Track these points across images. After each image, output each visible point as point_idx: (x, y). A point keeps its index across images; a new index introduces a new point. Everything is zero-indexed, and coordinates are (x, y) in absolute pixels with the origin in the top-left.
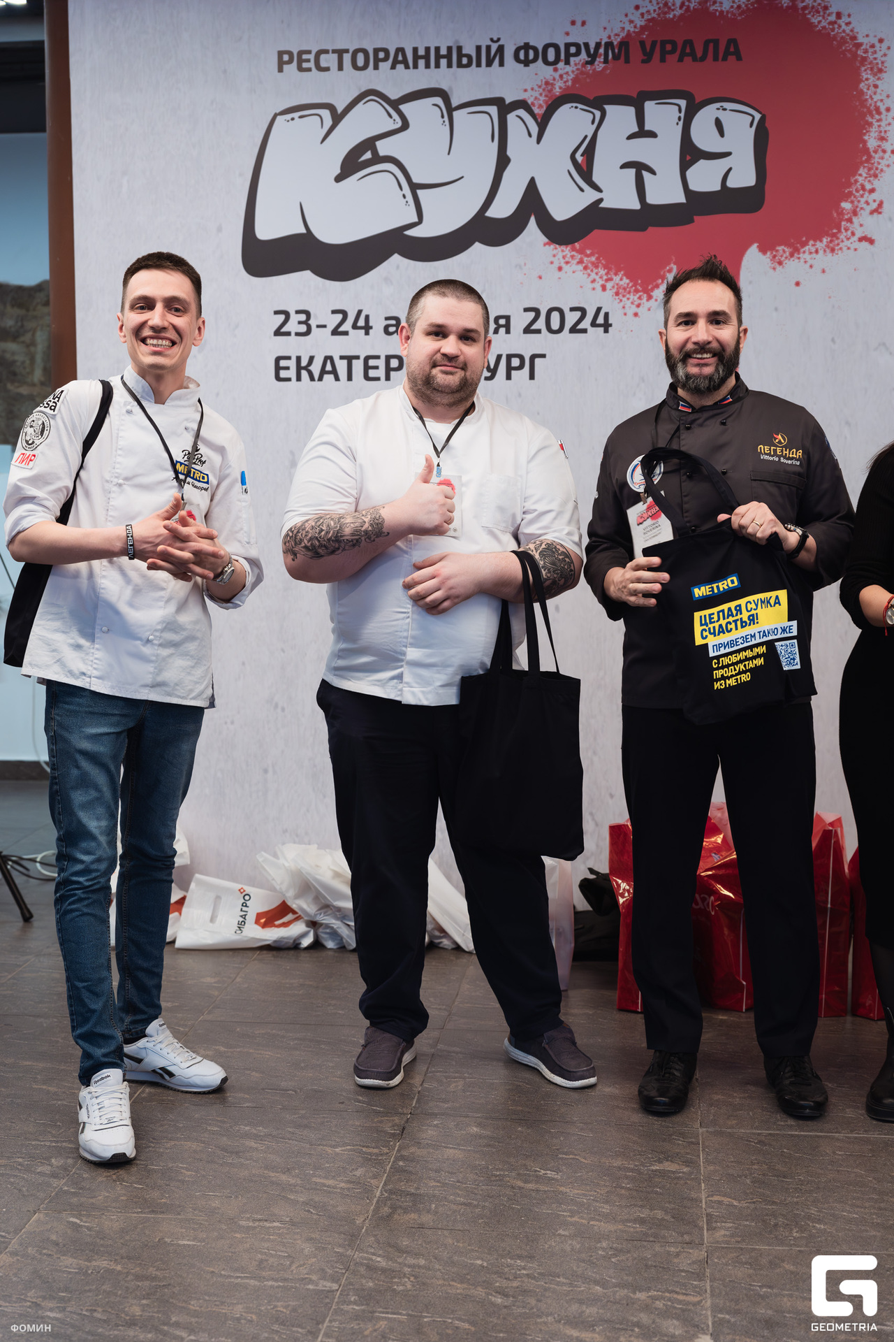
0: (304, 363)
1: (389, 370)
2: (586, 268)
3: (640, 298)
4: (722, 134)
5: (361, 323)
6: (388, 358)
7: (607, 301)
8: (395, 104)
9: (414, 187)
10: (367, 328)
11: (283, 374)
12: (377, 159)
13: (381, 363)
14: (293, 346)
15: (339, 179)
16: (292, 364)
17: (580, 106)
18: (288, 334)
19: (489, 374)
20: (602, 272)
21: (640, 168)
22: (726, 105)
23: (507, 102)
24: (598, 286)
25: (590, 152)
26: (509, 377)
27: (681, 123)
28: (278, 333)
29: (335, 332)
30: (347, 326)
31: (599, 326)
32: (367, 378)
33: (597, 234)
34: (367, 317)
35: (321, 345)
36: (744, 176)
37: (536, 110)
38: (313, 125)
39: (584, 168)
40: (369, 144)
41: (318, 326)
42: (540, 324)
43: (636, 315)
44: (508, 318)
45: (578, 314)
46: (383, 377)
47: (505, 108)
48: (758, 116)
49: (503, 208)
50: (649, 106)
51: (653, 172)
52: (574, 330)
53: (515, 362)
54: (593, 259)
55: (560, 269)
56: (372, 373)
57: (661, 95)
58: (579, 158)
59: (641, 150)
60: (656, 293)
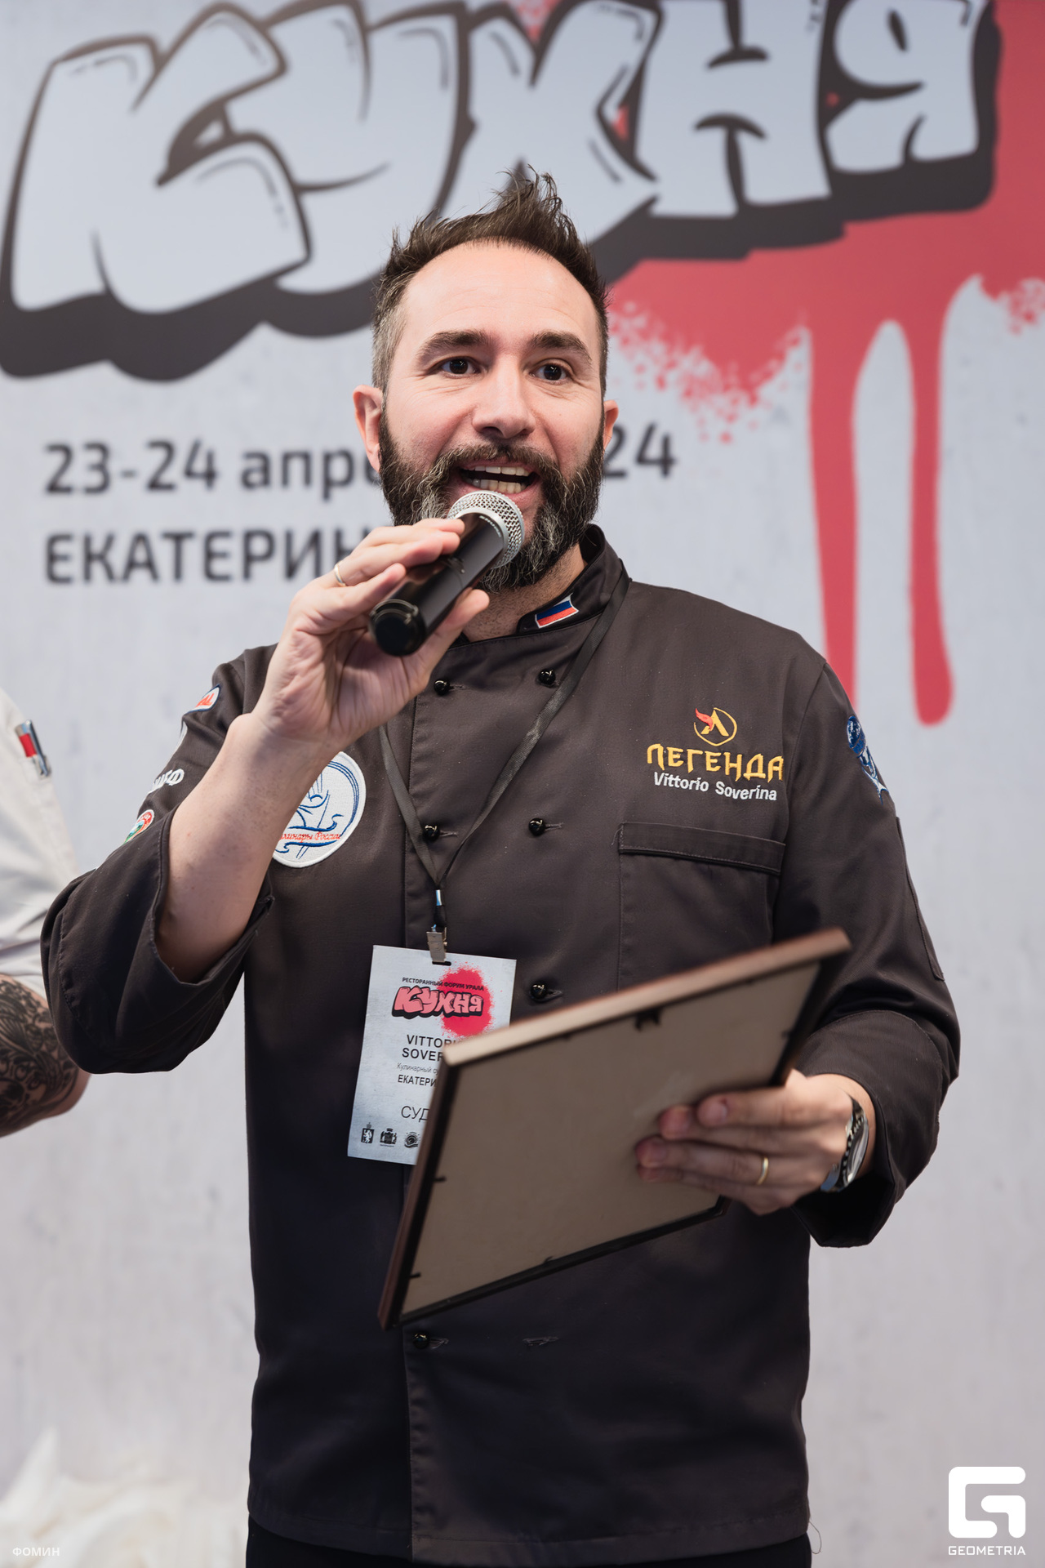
0: (96, 547)
1: (249, 559)
3: (734, 401)
4: (901, 43)
5: (200, 465)
6: (249, 536)
7: (665, 412)
8: (264, 27)
9: (298, 190)
10: (210, 476)
11: (60, 568)
12: (231, 138)
13: (234, 546)
14: (77, 515)
15: (164, 179)
16: (76, 548)
17: (615, 6)
18: (71, 489)
20: (658, 348)
21: (733, 126)
23: (473, 8)
24: (649, 377)
25: (634, 98)
27: (817, 25)
28: (50, 488)
29: (155, 485)
30: (174, 474)
31: (652, 462)
32: (210, 575)
33: (648, 271)
34: (210, 455)
35: (127, 510)
36: (950, 132)
37: (528, 21)
38: (118, 78)
39: (622, 136)
40: (215, 110)
41: (123, 474)
43: (726, 438)
46: (238, 573)
47: (467, 21)
51: (760, 134)
56: (218, 566)
58: (613, 113)
59: (736, 89)
60: (768, 391)
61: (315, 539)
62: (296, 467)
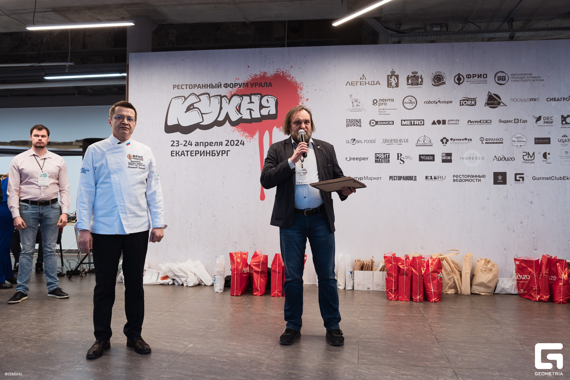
0: (177, 152)
1: (196, 154)
2: (239, 131)
3: (251, 138)
4: (268, 103)
5: (190, 143)
6: (196, 151)
7: (243, 138)
8: (198, 96)
9: (202, 114)
10: (191, 145)
11: (173, 155)
12: (194, 108)
13: (194, 152)
14: (175, 149)
15: (186, 112)
16: (175, 152)
17: (238, 97)
18: (174, 146)
19: (218, 155)
20: (242, 132)
21: (251, 110)
22: (269, 96)
23: (222, 96)
24: (242, 135)
25: (240, 106)
26: (222, 155)
27: (259, 100)
28: (172, 146)
29: (184, 145)
30: (187, 144)
31: (242, 144)
32: (191, 156)
33: (241, 124)
34: (191, 142)
35: (181, 148)
36: (273, 112)
37: (228, 98)
38: (181, 101)
39: (239, 110)
40: (192, 105)
41: (181, 144)
42: (229, 144)
43: (250, 142)
44: (222, 142)
45: (237, 141)
46: (195, 155)
47: (221, 97)
48: (276, 99)
49: (221, 118)
50: (252, 96)
51: (253, 111)
52: (236, 145)
53: (224, 152)
54: (240, 129)
55: (233, 132)
56: (192, 155)
57: (255, 94)
58: (237, 108)
59: (251, 106)
60: (254, 137)
61: (204, 151)
62: (202, 144)
